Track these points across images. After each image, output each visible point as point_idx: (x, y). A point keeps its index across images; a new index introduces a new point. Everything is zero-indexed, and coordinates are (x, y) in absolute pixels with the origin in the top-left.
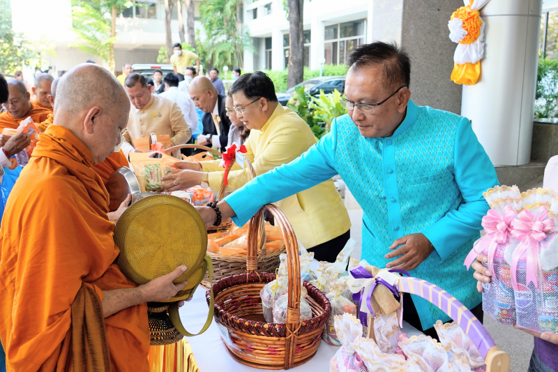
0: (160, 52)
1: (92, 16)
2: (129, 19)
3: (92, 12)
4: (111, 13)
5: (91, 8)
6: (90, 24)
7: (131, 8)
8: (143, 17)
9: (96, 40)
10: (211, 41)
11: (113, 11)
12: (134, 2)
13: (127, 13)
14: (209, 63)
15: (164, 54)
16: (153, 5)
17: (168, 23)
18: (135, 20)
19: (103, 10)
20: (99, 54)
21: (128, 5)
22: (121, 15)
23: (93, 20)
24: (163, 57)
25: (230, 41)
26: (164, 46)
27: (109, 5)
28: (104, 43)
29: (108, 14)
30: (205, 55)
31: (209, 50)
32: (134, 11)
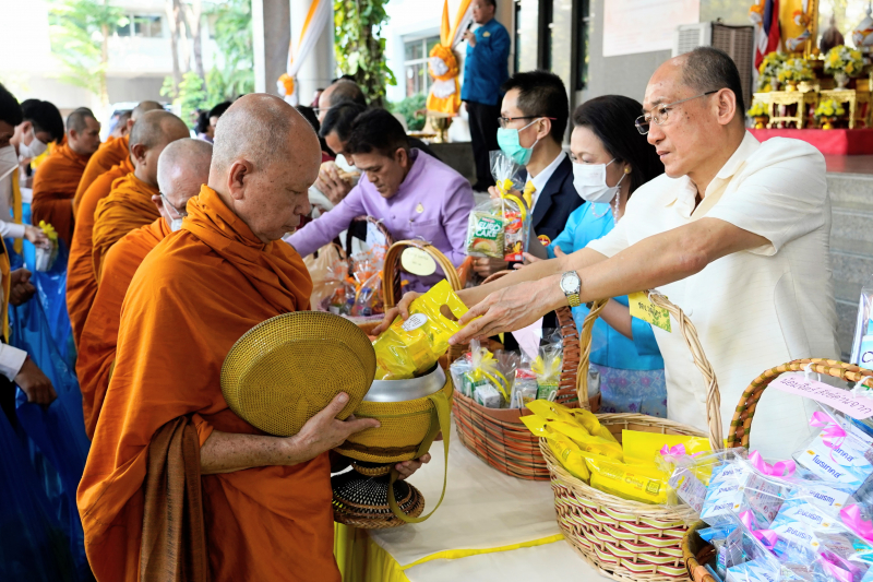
0: (165, 83)
1: (76, 37)
2: (126, 38)
3: (76, 31)
4: (101, 31)
5: (74, 26)
6: (74, 48)
7: (127, 27)
8: (145, 35)
9: (81, 67)
10: (231, 68)
11: (105, 30)
12: (132, 17)
13: (124, 31)
15: (170, 86)
16: (158, 20)
17: (174, 45)
18: (134, 39)
19: (90, 28)
20: (87, 86)
21: (124, 22)
22: (115, 34)
23: (78, 43)
24: (168, 90)
26: (169, 74)
27: (98, 23)
28: (93, 71)
29: (97, 35)
30: (223, 87)
31: (230, 81)
32: (132, 28)
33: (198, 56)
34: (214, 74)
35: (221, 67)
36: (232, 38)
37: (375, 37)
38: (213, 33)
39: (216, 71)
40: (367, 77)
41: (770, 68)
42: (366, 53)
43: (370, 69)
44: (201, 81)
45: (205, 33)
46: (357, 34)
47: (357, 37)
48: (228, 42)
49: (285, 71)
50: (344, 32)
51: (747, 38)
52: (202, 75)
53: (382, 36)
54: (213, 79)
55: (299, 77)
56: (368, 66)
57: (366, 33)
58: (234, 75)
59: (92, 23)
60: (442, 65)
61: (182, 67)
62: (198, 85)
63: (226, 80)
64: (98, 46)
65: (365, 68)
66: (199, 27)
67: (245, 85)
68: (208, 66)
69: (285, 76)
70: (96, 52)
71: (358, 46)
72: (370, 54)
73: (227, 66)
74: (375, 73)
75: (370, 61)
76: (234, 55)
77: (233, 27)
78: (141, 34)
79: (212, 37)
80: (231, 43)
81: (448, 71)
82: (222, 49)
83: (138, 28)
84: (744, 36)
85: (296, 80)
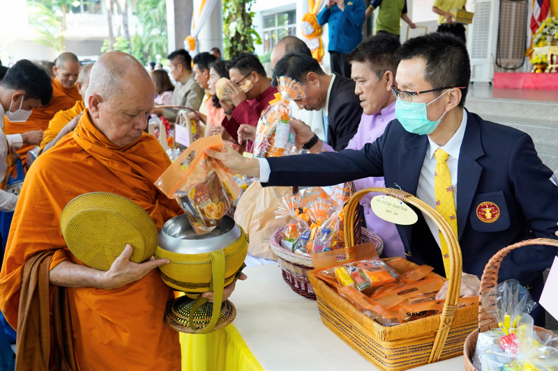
0: (105, 44)
1: (45, 14)
2: (78, 14)
3: (45, 10)
4: (61, 10)
5: (44, 7)
6: (44, 21)
7: (79, 7)
8: (91, 13)
9: (49, 33)
10: (147, 34)
11: (64, 9)
12: (82, 1)
13: (76, 10)
14: (147, 52)
15: (106, 46)
16: (99, 2)
17: (110, 19)
18: (83, 16)
19: (55, 8)
20: (52, 46)
21: (76, 4)
22: (71, 12)
23: (47, 18)
24: (106, 48)
25: (163, 33)
26: (106, 38)
27: (59, 4)
28: (56, 36)
29: (59, 12)
30: (142, 46)
31: (147, 43)
32: (82, 8)
33: (126, 26)
34: (136, 38)
35: (141, 33)
36: (148, 14)
37: (247, 11)
38: (135, 11)
39: (137, 36)
40: (242, 38)
41: (547, 29)
42: (242, 22)
43: (244, 33)
44: (128, 42)
45: (130, 11)
46: (236, 9)
47: (235, 12)
48: (145, 17)
49: (189, 34)
50: (226, 7)
51: (523, 9)
52: (128, 39)
53: (252, 11)
54: (135, 41)
55: (199, 38)
56: (243, 31)
57: (241, 9)
58: (149, 38)
59: (55, 4)
60: (309, 27)
61: (115, 33)
62: (125, 45)
63: (144, 42)
64: (59, 19)
65: (241, 32)
66: (126, 6)
67: (157, 45)
68: (132, 33)
69: (189, 37)
70: (59, 23)
71: (236, 17)
72: (244, 23)
73: (144, 33)
74: (247, 35)
75: (244, 28)
76: (149, 25)
77: (149, 7)
78: (87, 12)
79: (134, 14)
80: (147, 17)
81: (314, 32)
82: (141, 22)
83: (86, 8)
84: (521, 7)
85: (197, 40)
